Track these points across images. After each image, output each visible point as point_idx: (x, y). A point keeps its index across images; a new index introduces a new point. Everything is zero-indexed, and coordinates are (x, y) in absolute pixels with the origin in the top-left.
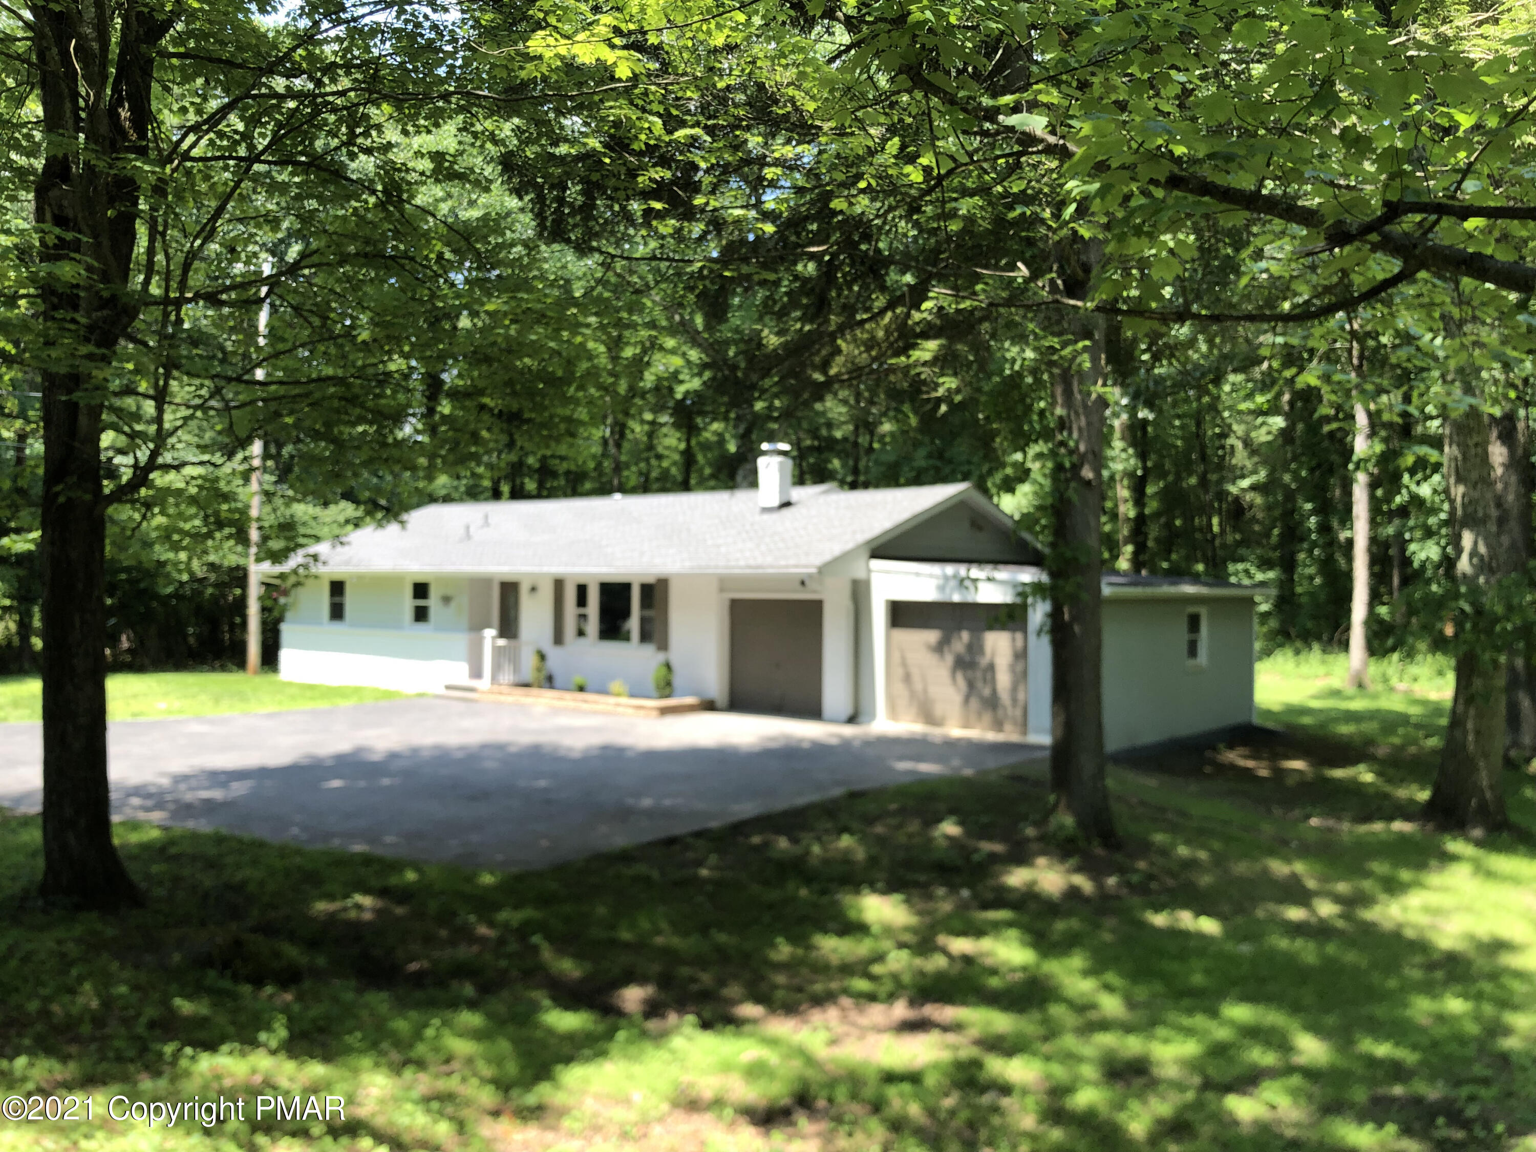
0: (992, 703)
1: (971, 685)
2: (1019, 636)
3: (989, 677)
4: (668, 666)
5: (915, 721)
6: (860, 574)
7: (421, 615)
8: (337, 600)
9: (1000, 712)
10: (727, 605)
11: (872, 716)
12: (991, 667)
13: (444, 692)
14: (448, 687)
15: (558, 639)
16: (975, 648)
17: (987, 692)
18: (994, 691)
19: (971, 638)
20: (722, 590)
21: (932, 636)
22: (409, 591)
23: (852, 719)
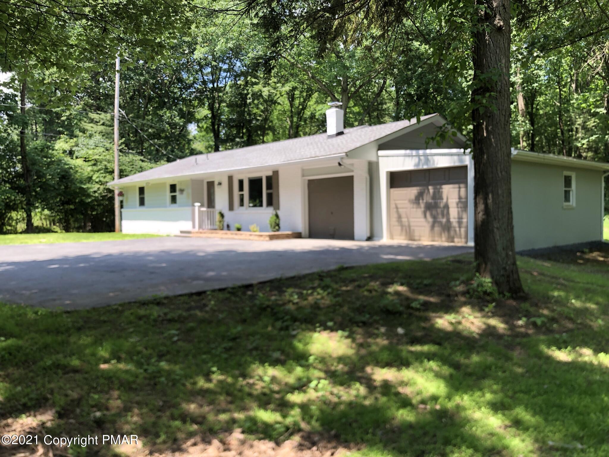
0: (447, 227)
1: (434, 217)
2: (462, 185)
3: (445, 212)
4: (277, 216)
6: (373, 159)
7: (174, 199)
8: (142, 196)
9: (452, 233)
10: (307, 182)
11: (381, 237)
12: (447, 207)
13: (179, 234)
14: (182, 232)
15: (231, 208)
16: (437, 196)
17: (444, 220)
18: (448, 221)
19: (434, 189)
20: (303, 176)
21: (412, 192)
22: (168, 189)
23: (369, 239)
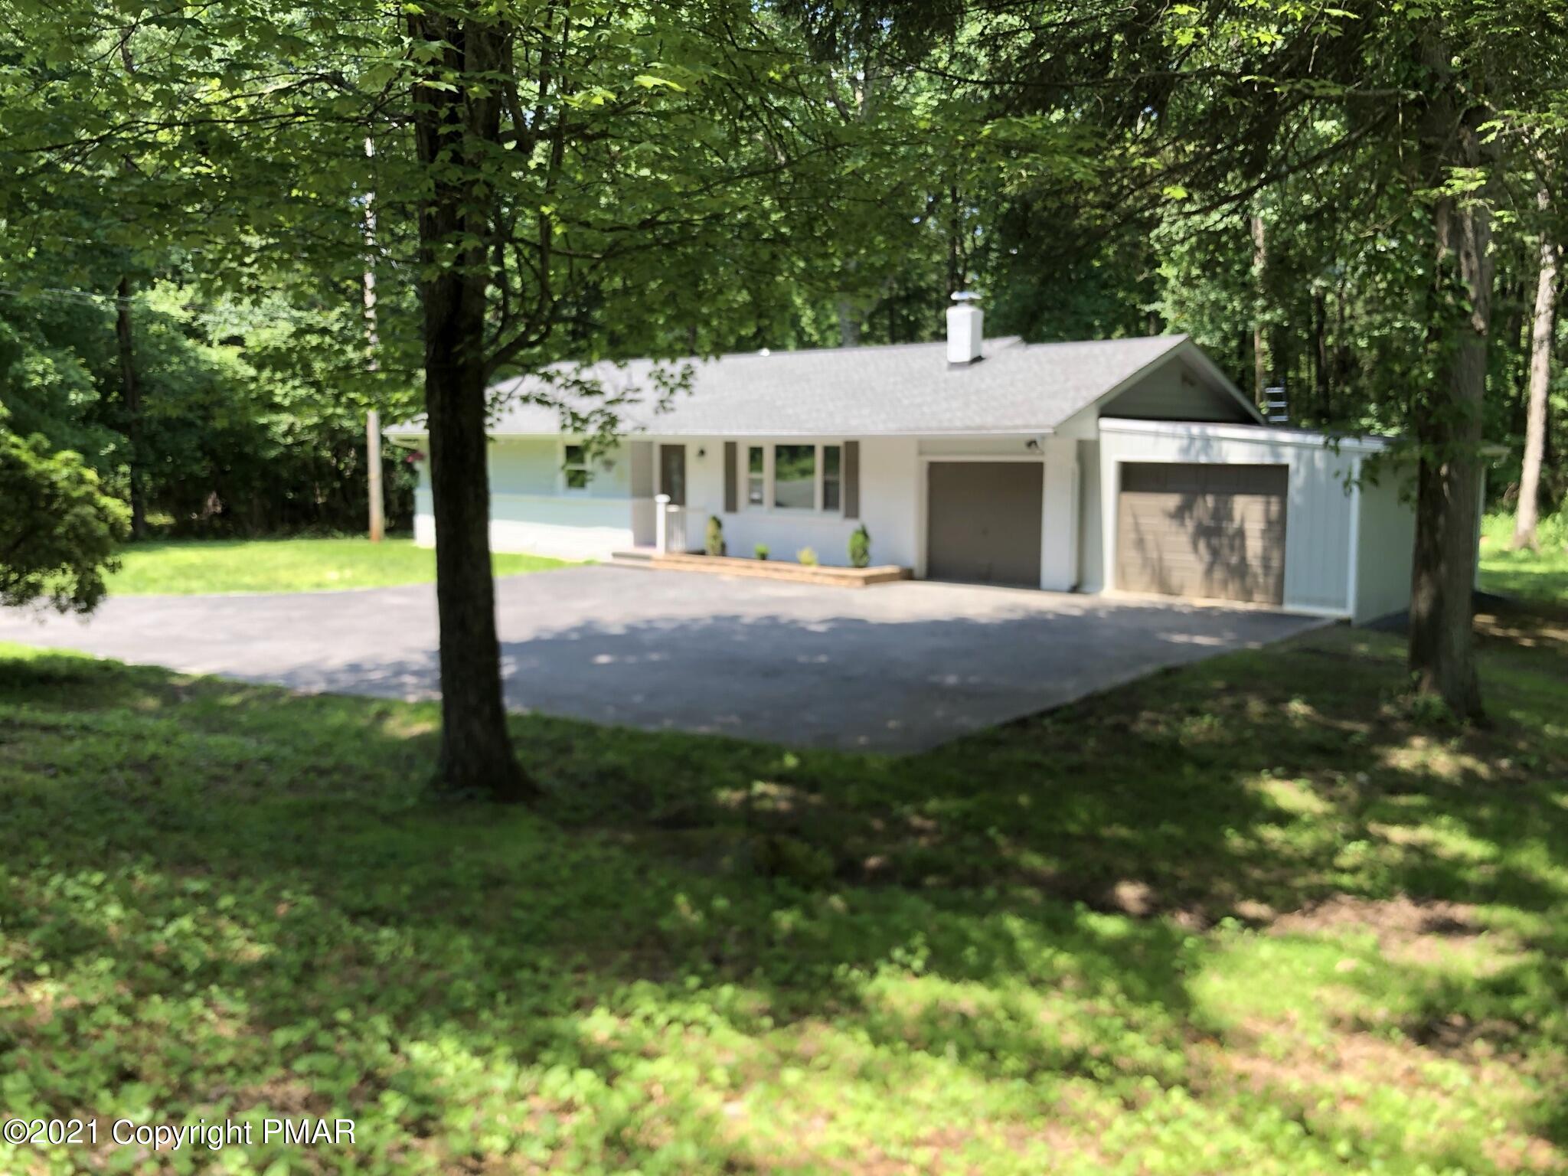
0: (1240, 571)
1: (1215, 553)
2: (1274, 500)
3: (1237, 542)
4: (864, 533)
5: (1147, 590)
6: (1089, 435)
7: (577, 480)
9: (1249, 580)
10: (925, 468)
11: (1100, 585)
12: (1241, 534)
13: (610, 559)
14: (615, 555)
15: (731, 505)
16: (1222, 514)
17: (1234, 560)
18: (1243, 558)
19: (1216, 501)
20: (921, 453)
21: (1172, 501)
22: (561, 457)
23: (1075, 589)
